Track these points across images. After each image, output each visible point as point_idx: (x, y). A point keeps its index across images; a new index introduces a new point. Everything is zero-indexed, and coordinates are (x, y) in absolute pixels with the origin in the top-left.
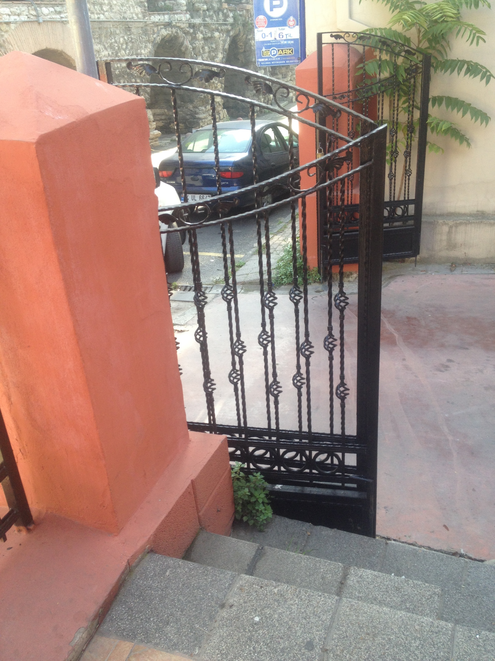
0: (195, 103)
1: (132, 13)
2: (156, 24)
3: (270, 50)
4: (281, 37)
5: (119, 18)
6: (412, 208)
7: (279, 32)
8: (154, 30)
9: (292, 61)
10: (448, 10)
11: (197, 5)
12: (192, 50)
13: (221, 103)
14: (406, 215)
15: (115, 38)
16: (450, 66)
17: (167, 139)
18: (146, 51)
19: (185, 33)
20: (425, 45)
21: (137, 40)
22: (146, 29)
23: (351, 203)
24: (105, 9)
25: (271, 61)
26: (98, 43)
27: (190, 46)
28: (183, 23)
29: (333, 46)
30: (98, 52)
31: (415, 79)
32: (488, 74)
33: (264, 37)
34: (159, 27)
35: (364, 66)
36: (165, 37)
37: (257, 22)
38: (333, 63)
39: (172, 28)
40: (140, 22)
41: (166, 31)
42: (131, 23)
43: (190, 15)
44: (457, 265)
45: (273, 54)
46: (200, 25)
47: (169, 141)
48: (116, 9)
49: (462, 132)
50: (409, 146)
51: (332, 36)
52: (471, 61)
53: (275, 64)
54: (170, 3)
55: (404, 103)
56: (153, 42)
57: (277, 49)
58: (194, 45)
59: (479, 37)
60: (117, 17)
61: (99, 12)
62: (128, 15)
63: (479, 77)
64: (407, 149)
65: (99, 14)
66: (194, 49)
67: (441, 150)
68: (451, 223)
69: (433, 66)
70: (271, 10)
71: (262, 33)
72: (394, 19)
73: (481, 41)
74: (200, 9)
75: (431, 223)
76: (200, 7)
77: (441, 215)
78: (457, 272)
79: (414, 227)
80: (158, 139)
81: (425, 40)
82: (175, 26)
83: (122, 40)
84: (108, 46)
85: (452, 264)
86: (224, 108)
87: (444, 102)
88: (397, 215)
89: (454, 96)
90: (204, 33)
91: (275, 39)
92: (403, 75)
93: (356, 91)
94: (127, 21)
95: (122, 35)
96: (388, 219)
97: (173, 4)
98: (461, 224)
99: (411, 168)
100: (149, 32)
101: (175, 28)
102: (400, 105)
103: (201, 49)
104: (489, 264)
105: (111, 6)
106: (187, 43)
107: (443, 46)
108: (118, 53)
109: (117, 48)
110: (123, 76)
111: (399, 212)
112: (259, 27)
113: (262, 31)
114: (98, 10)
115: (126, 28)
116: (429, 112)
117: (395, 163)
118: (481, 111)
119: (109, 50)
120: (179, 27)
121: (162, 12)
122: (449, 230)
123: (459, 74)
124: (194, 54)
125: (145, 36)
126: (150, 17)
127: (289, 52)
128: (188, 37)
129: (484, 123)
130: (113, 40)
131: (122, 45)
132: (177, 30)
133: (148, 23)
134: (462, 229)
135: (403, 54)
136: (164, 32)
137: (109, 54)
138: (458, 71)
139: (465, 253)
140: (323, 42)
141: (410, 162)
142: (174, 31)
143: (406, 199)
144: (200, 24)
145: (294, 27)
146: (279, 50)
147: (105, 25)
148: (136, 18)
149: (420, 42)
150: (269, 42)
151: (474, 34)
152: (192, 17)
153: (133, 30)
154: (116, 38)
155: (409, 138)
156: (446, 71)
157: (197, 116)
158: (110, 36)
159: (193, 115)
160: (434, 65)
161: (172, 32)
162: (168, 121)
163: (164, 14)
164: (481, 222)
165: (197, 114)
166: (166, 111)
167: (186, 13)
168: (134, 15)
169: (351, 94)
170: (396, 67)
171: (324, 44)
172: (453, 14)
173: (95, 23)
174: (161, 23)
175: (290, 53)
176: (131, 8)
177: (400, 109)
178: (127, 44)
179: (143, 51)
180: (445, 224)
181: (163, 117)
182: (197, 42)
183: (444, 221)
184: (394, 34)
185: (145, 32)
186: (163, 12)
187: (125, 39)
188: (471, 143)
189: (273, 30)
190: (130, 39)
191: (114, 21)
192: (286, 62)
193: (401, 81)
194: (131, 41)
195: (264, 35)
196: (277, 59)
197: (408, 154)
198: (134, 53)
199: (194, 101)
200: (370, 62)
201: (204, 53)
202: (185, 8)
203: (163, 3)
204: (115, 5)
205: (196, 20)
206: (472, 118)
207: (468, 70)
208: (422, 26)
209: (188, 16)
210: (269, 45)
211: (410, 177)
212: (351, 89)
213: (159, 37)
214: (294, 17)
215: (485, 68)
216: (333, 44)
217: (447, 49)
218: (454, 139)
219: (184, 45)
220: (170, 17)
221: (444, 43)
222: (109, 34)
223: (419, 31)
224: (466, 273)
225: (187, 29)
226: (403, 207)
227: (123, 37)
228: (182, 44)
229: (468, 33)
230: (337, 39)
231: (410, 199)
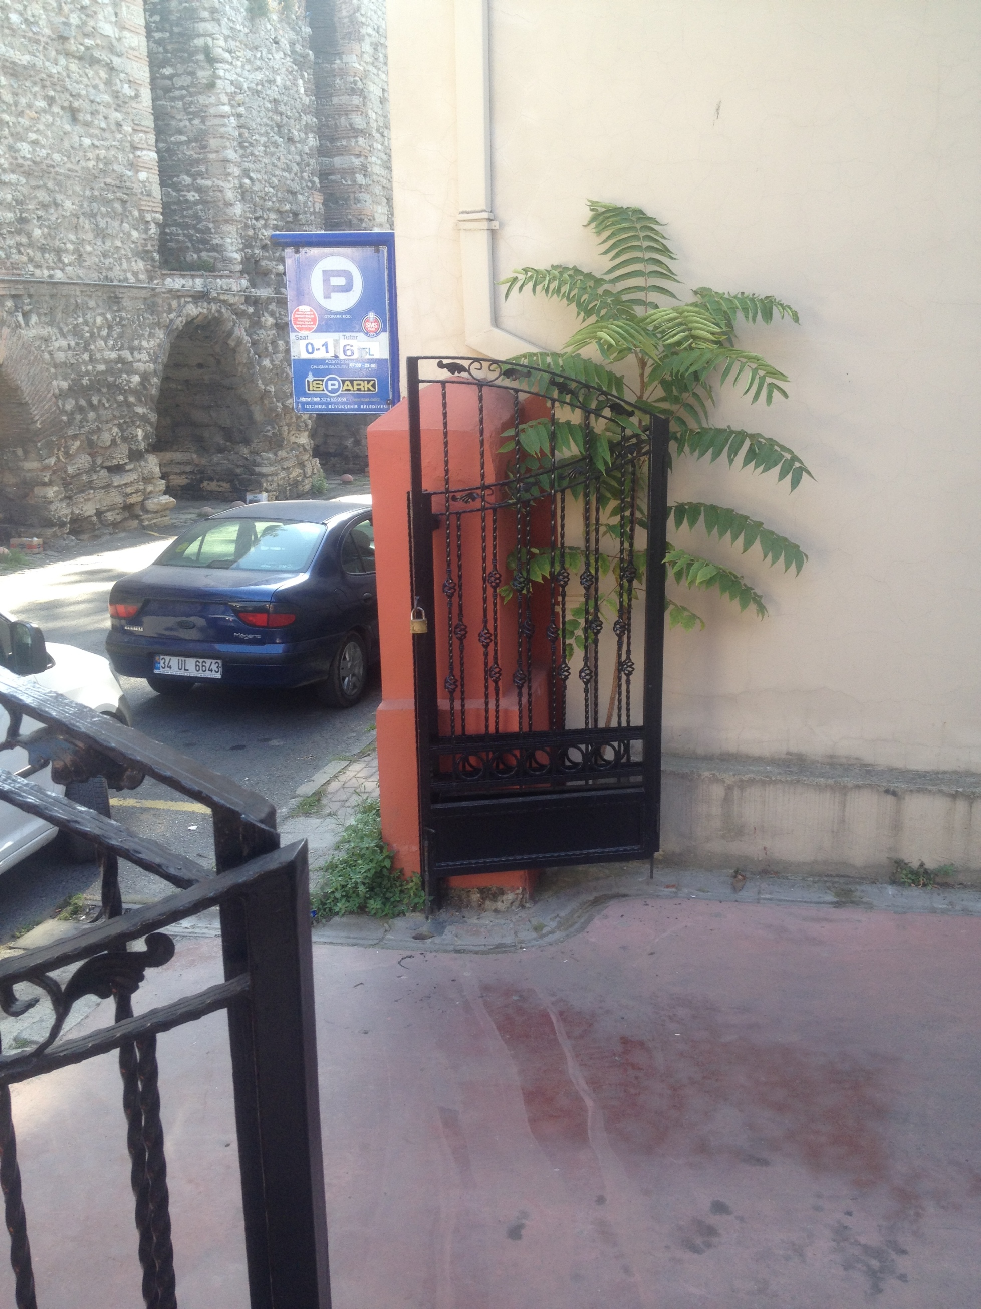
0: (253, 445)
1: (125, 271)
2: (176, 295)
3: (325, 379)
4: (349, 353)
5: (96, 279)
6: (637, 745)
7: (343, 342)
8: (170, 305)
9: (374, 407)
10: (701, 326)
11: (263, 263)
12: (250, 345)
13: (308, 448)
14: (624, 760)
15: (84, 315)
16: (711, 444)
17: (192, 510)
18: (152, 343)
19: (236, 314)
20: (655, 392)
21: (134, 323)
22: (153, 303)
23: (497, 729)
24: (66, 261)
25: (327, 403)
26: (46, 323)
27: (247, 338)
28: (234, 295)
29: (444, 388)
30: (46, 341)
31: (634, 466)
32: (797, 465)
33: (310, 351)
34: (183, 300)
35: (517, 434)
36: (194, 319)
37: (296, 319)
38: (445, 424)
39: (209, 303)
40: (142, 288)
41: (197, 308)
42: (122, 290)
43: (249, 281)
44: (748, 875)
45: (330, 387)
46: (269, 300)
47: (193, 516)
48: (90, 261)
49: (747, 581)
50: (625, 612)
51: (441, 366)
52: (759, 435)
53: (335, 410)
54: (209, 256)
55: (614, 513)
56: (167, 327)
57: (339, 379)
58: (256, 337)
59: (772, 386)
60: (93, 277)
61: (52, 264)
62: (116, 273)
63: (777, 470)
64: (620, 616)
65: (53, 269)
66: (254, 344)
67: (698, 621)
68: (730, 779)
69: (676, 439)
70: (327, 297)
71: (306, 342)
72: (579, 337)
73: (776, 394)
74: (271, 271)
75: (684, 776)
76: (270, 267)
77: (709, 758)
78: (749, 892)
79: (643, 790)
80: (168, 512)
81: (656, 382)
82: (216, 300)
83: (99, 320)
84: (69, 331)
85: (736, 872)
86: (314, 456)
87: (702, 518)
88: (604, 760)
89: (725, 503)
90: (277, 315)
91: (336, 357)
92: (604, 455)
93: (503, 486)
94: (114, 286)
95: (100, 311)
96: (580, 770)
97: (216, 259)
98: (752, 782)
99: (631, 657)
100: (160, 309)
101: (215, 303)
102: (603, 520)
103: (269, 345)
104: (819, 876)
105: (80, 256)
106: (240, 332)
107: (698, 396)
108: (89, 345)
109: (88, 335)
110: (99, 390)
111: (609, 754)
112: (301, 329)
113: (305, 338)
114: (50, 261)
115: (110, 298)
116: (669, 539)
117: (596, 646)
118: (785, 540)
119: (70, 338)
120: (225, 302)
121: (188, 273)
122: (727, 794)
123: (731, 461)
124: (255, 353)
125: (151, 315)
126: (164, 280)
127: (366, 386)
128: (243, 321)
129: (793, 567)
130: (81, 320)
131: (100, 329)
132: (220, 307)
133: (157, 290)
134: (753, 792)
135: (607, 412)
136: (192, 310)
137: (69, 345)
138: (729, 456)
139: (765, 848)
140: (421, 377)
141: (629, 644)
142: (214, 308)
143: (624, 724)
144: (268, 298)
145: (377, 334)
146: (344, 381)
147: (65, 290)
148: (132, 280)
149: (644, 386)
150: (322, 362)
151: (762, 380)
152: (253, 285)
153: (126, 303)
154: (88, 316)
155: (625, 591)
156: (702, 454)
157: (257, 469)
158: (74, 311)
159: (250, 467)
160: (679, 435)
161: (210, 310)
162: (199, 476)
163: (193, 277)
164: (798, 781)
165: (258, 465)
166: (195, 456)
167: (241, 277)
168: (129, 275)
169: (488, 492)
170: (590, 439)
171: (423, 381)
172: (712, 334)
173: (41, 285)
174: (186, 293)
175: (369, 390)
176: (124, 260)
177: (602, 529)
178: (110, 328)
179: (144, 344)
180: (715, 780)
181: (188, 469)
182: (262, 331)
183: (714, 775)
184: (585, 368)
185: (152, 308)
186: (193, 273)
187: (106, 319)
188: (767, 606)
189: (330, 338)
190: (118, 319)
191: (84, 284)
192: (359, 406)
193: (602, 469)
194: (119, 324)
195: (310, 347)
196: (340, 399)
197: (623, 628)
198: (126, 346)
199: (253, 442)
200: (531, 426)
201: (276, 352)
202: (239, 267)
203: (195, 256)
204: (90, 253)
205: (262, 290)
206: (765, 557)
207: (752, 455)
208: (647, 354)
209: (244, 282)
210: (321, 368)
211: (631, 677)
212: (490, 479)
213: (180, 319)
214: (376, 313)
215: (790, 451)
216: (443, 383)
217: (708, 403)
218: (727, 595)
219: (234, 336)
220: (205, 282)
221: (699, 390)
222: (72, 307)
223: (643, 364)
224: (769, 896)
225: (242, 307)
226: (616, 744)
227: (103, 315)
228: (230, 334)
229: (747, 375)
230: (453, 373)
231: (632, 725)
